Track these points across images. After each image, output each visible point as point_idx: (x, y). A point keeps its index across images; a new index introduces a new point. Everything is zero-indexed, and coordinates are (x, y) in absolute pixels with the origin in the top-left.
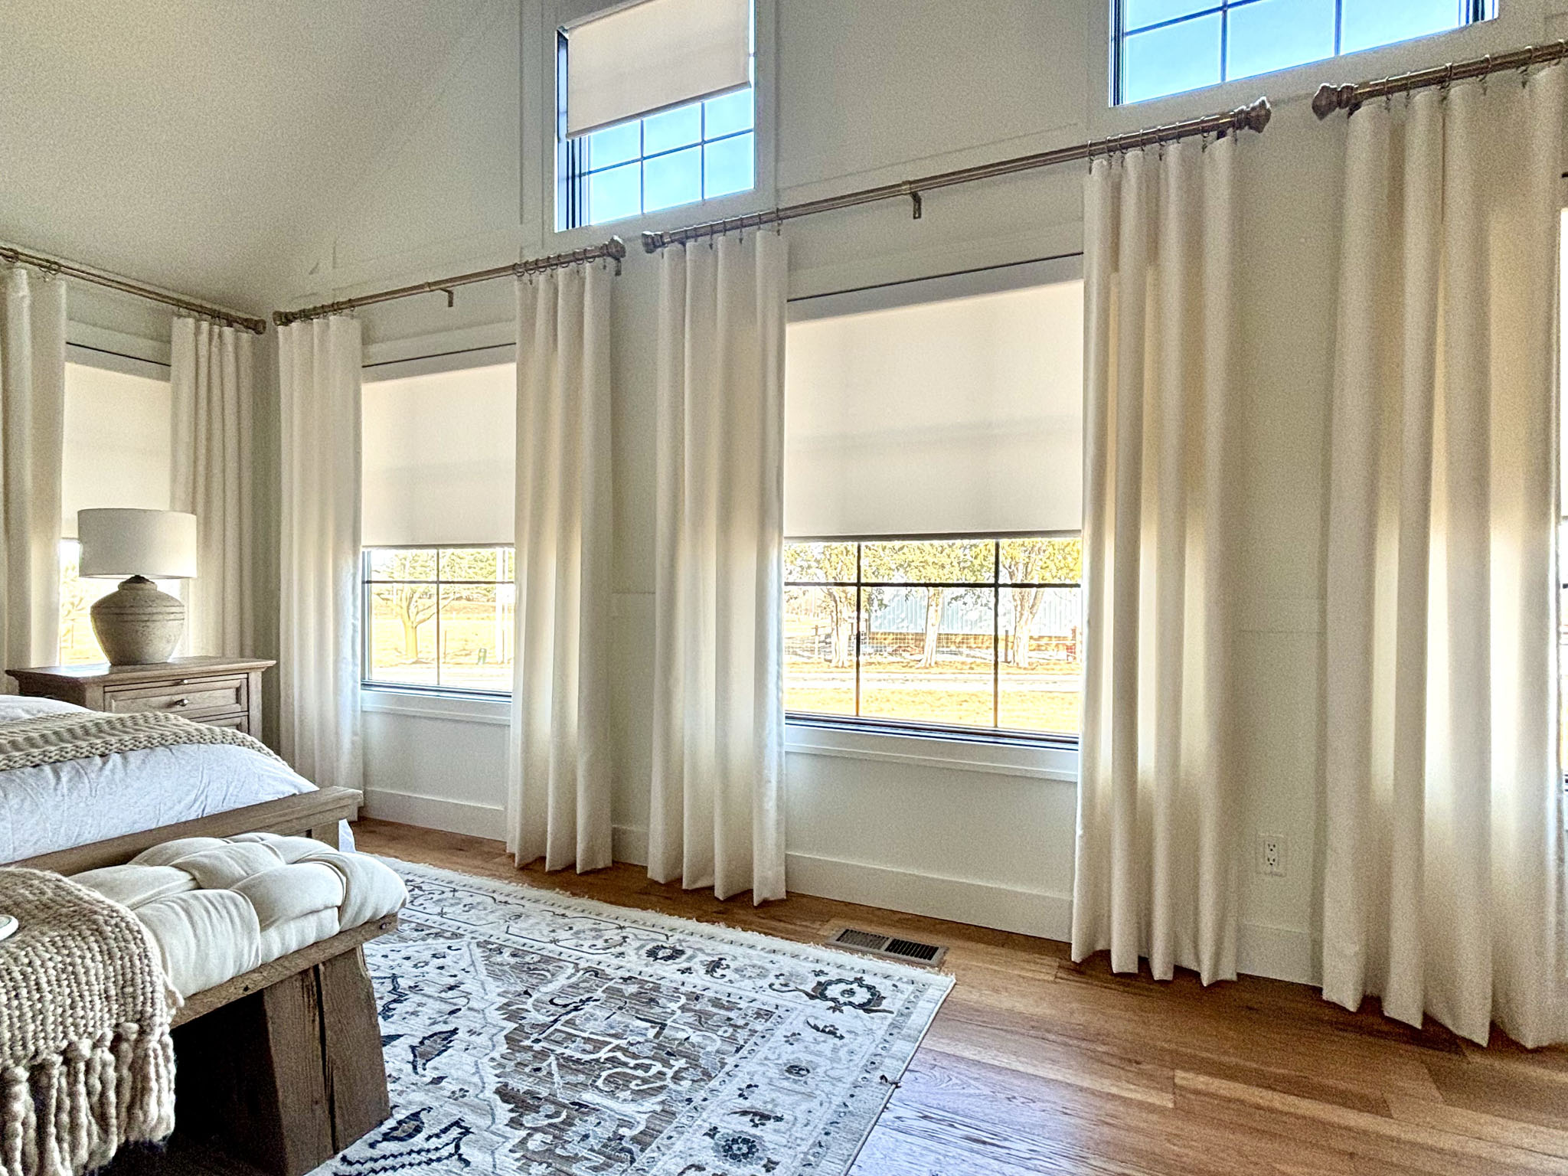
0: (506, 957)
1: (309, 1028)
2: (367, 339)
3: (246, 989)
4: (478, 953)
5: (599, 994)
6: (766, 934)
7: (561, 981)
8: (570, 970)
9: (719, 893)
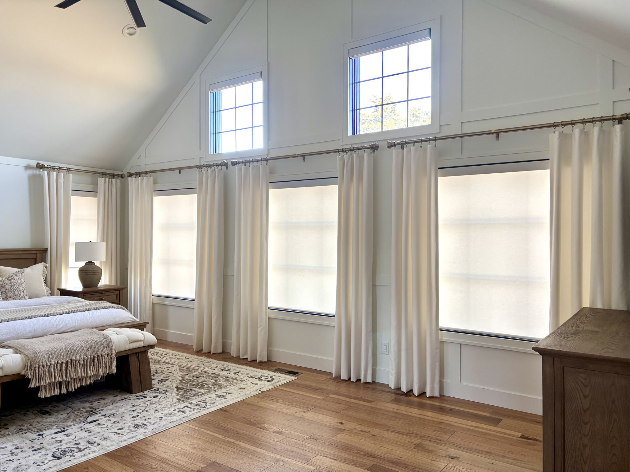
0: (185, 368)
1: (137, 365)
2: (155, 183)
3: (126, 353)
4: (178, 367)
5: (205, 376)
6: (255, 368)
7: (197, 373)
8: (200, 371)
9: (249, 360)
